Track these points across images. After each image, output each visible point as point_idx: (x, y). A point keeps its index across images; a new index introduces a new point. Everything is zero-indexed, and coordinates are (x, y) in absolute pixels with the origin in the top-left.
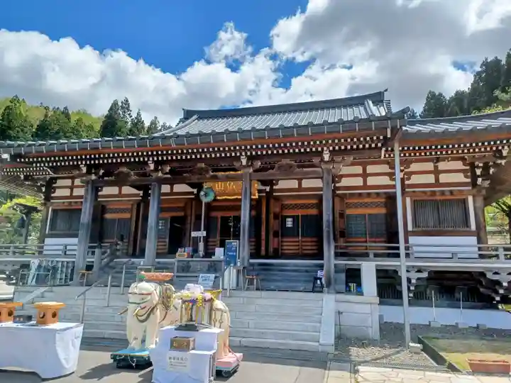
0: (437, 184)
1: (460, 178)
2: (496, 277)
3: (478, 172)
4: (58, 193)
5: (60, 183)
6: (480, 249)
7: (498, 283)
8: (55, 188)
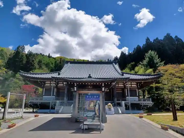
0: (131, 87)
1: (135, 86)
2: (141, 104)
3: (138, 85)
4: (46, 85)
5: (46, 82)
6: (139, 99)
7: (142, 105)
8: (46, 84)
